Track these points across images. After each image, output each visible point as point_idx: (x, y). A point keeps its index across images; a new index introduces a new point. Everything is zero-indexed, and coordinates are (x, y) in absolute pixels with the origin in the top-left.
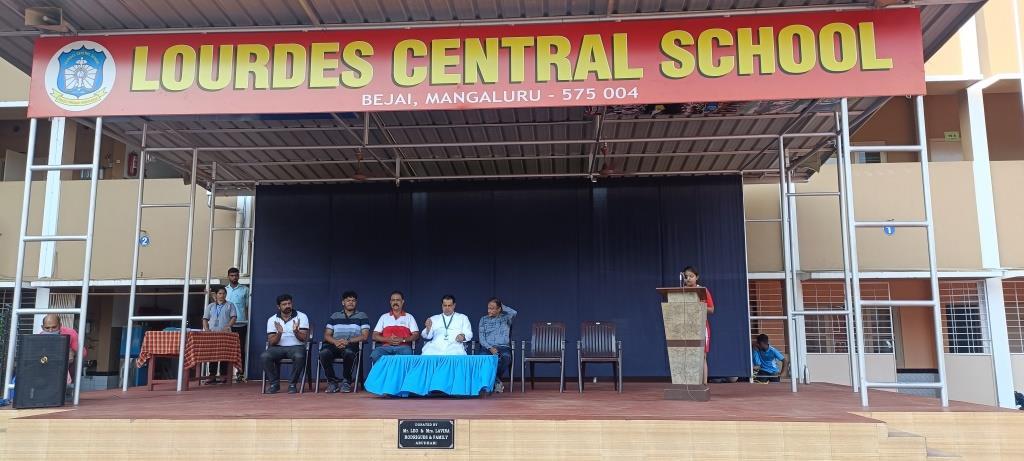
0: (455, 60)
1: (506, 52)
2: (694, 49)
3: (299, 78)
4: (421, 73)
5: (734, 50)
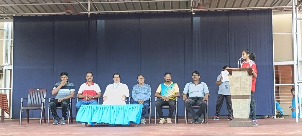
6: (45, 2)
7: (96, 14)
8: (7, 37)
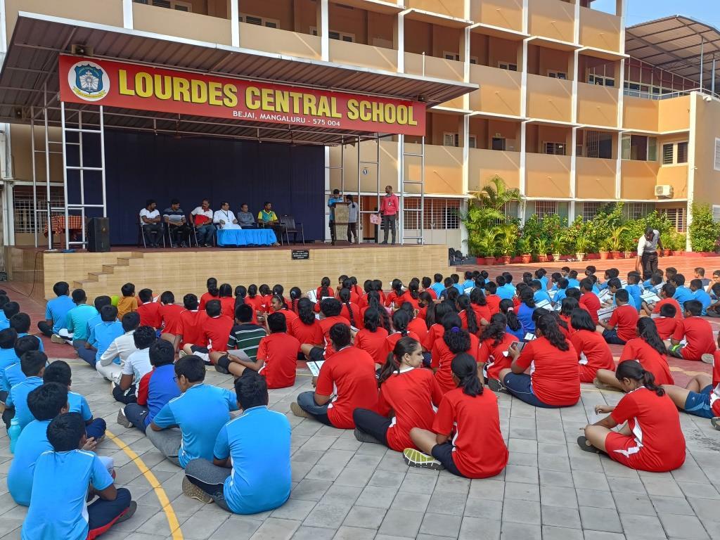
0: (271, 100)
1: (291, 99)
2: (358, 108)
3: (204, 99)
4: (257, 104)
5: (371, 111)
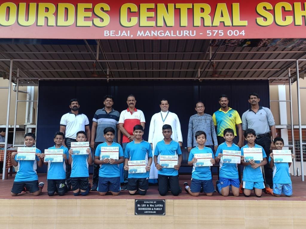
0: (152, 14)
1: (178, 12)
2: (273, 12)
3: (71, 21)
4: (134, 20)
5: (292, 13)
6: (67, 69)
7: (112, 80)
8: (30, 99)
